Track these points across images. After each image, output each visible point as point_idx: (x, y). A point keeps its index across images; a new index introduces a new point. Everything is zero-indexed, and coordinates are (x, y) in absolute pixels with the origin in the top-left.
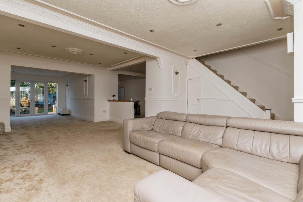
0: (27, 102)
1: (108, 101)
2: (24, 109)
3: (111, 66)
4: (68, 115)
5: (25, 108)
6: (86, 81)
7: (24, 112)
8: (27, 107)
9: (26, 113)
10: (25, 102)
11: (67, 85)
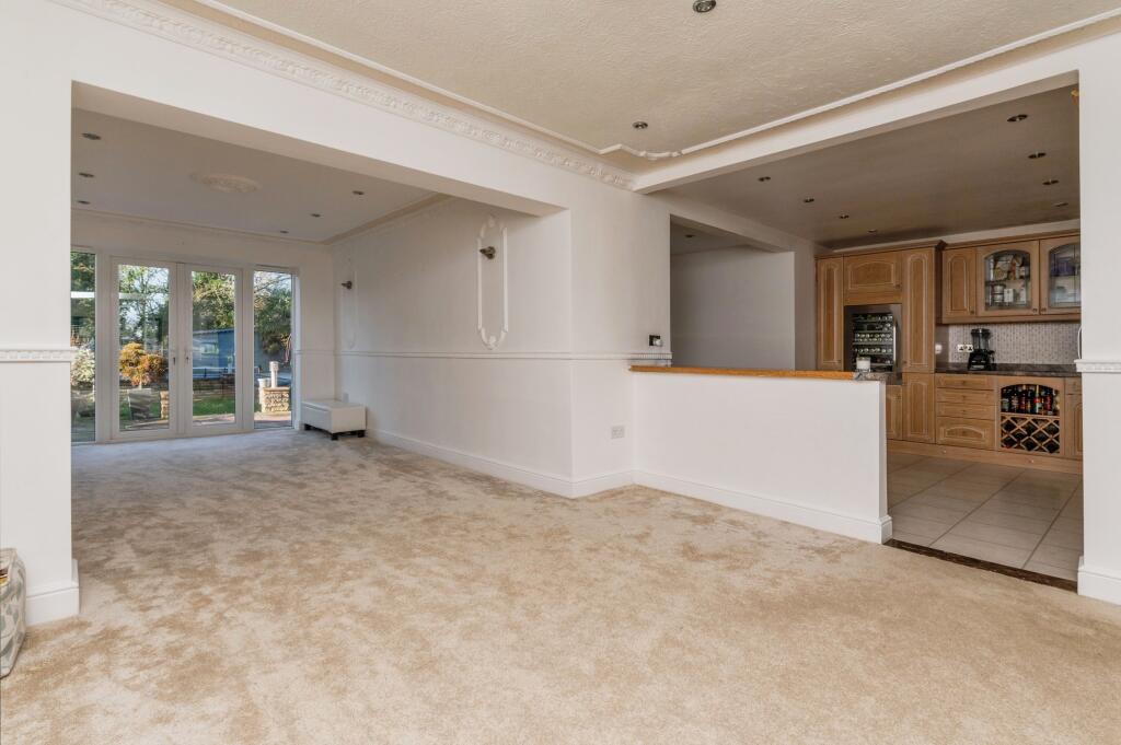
0: (146, 365)
1: (635, 369)
2: (131, 395)
3: (684, 151)
4: (360, 434)
5: (134, 391)
6: (489, 253)
7: (134, 410)
8: (144, 386)
9: (139, 418)
10: (138, 363)
11: (349, 285)
